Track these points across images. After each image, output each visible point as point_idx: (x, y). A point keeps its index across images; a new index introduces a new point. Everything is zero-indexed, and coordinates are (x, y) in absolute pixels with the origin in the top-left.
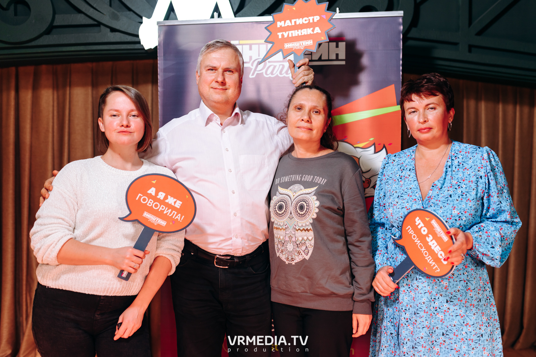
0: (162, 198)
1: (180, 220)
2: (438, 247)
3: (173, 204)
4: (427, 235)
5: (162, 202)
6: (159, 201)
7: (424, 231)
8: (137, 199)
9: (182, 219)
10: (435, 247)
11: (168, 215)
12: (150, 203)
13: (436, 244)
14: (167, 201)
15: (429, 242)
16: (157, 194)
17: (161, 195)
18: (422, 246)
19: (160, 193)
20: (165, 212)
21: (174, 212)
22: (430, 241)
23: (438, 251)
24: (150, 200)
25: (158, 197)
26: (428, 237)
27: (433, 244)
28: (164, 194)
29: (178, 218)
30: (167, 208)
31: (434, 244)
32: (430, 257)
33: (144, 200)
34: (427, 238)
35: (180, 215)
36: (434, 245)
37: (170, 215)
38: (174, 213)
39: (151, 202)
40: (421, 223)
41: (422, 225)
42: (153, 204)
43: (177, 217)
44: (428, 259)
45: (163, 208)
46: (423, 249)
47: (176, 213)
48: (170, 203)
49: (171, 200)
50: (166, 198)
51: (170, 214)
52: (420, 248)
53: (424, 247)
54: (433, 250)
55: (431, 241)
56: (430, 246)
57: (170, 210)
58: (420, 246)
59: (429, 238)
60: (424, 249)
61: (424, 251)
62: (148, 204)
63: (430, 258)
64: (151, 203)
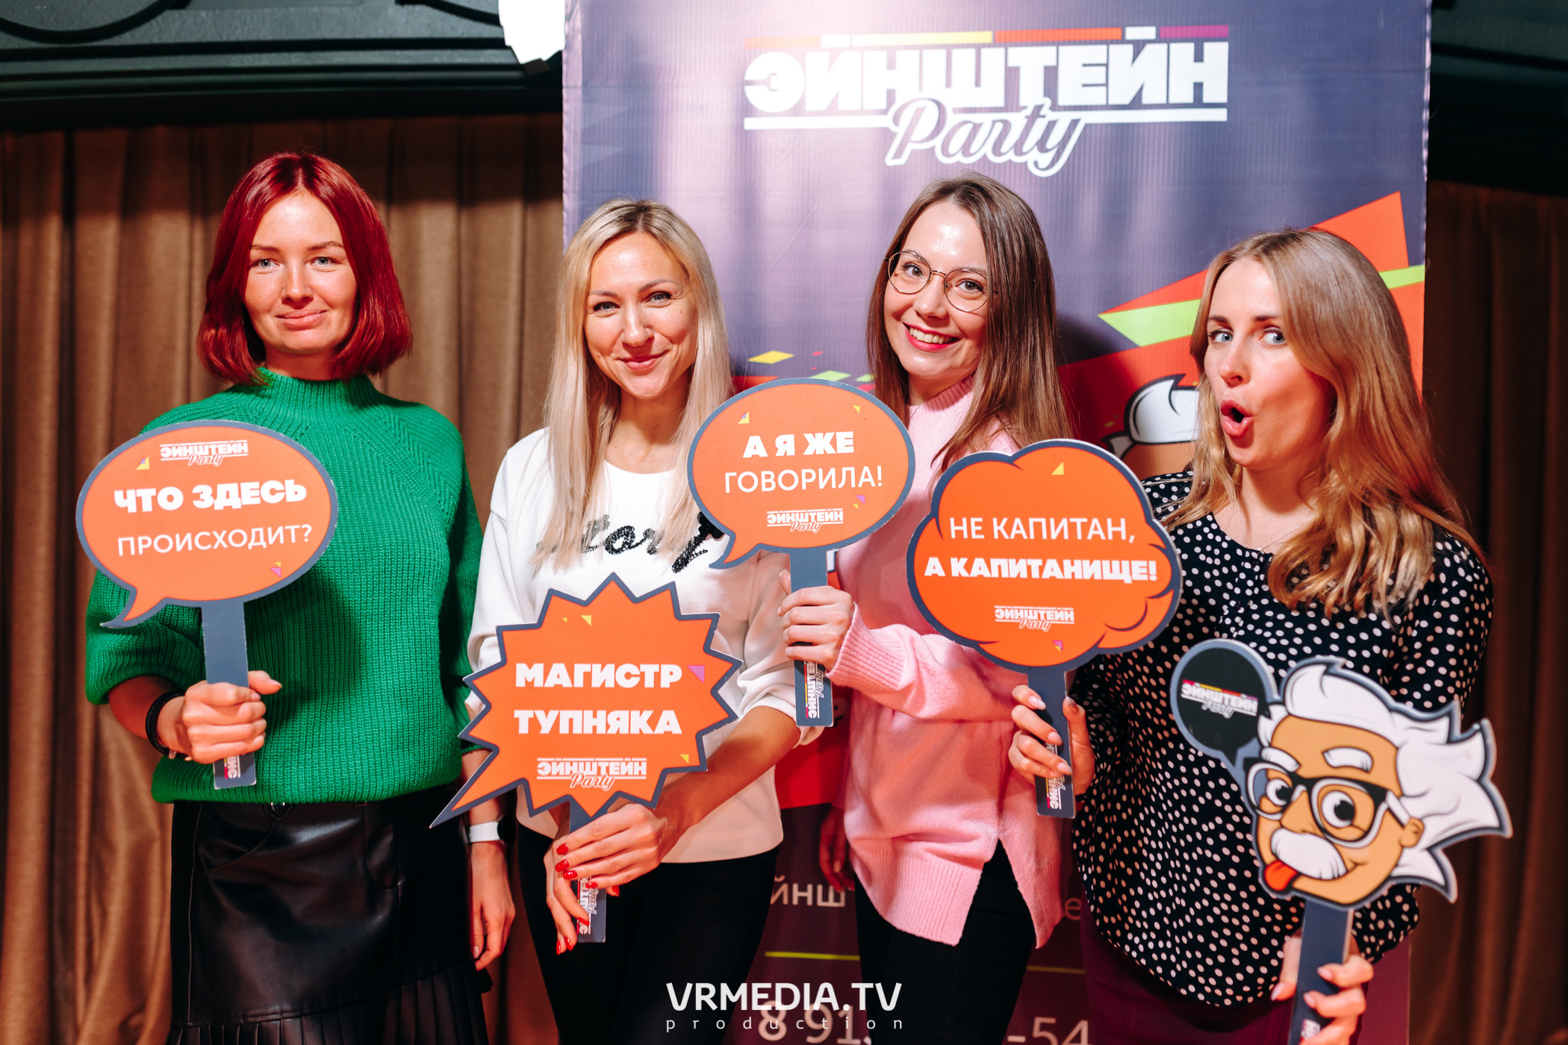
0: (791, 452)
1: (876, 481)
2: (246, 486)
3: (831, 451)
4: (190, 497)
5: (800, 460)
6: (786, 462)
7: (171, 498)
8: (728, 491)
9: (880, 478)
10: (240, 496)
11: (834, 486)
12: (768, 481)
13: (233, 487)
14: (809, 452)
15: (213, 506)
16: (771, 448)
17: (785, 445)
18: (208, 534)
19: (779, 441)
20: (822, 485)
21: (844, 470)
22: (212, 498)
23: (256, 493)
24: (764, 473)
25: (780, 453)
26: (197, 497)
27: (228, 497)
28: (790, 438)
29: (866, 480)
30: (821, 471)
31: (228, 492)
32: (254, 531)
33: (748, 482)
34: (197, 504)
35: (866, 469)
36: (231, 495)
37: (841, 486)
38: (848, 473)
39: (767, 477)
40: (141, 492)
41: (147, 494)
42: (776, 480)
43: (862, 480)
44: (257, 539)
45: (809, 476)
46: (220, 539)
47: (852, 469)
48: (820, 452)
49: (818, 444)
50: (801, 444)
51: (839, 480)
52: (209, 546)
53: (215, 533)
54: (245, 508)
55: (214, 495)
56: (228, 508)
57: (832, 472)
58: (204, 541)
59: (202, 496)
60: (220, 534)
61: (226, 539)
62: (764, 489)
63: (258, 533)
64: (771, 480)
